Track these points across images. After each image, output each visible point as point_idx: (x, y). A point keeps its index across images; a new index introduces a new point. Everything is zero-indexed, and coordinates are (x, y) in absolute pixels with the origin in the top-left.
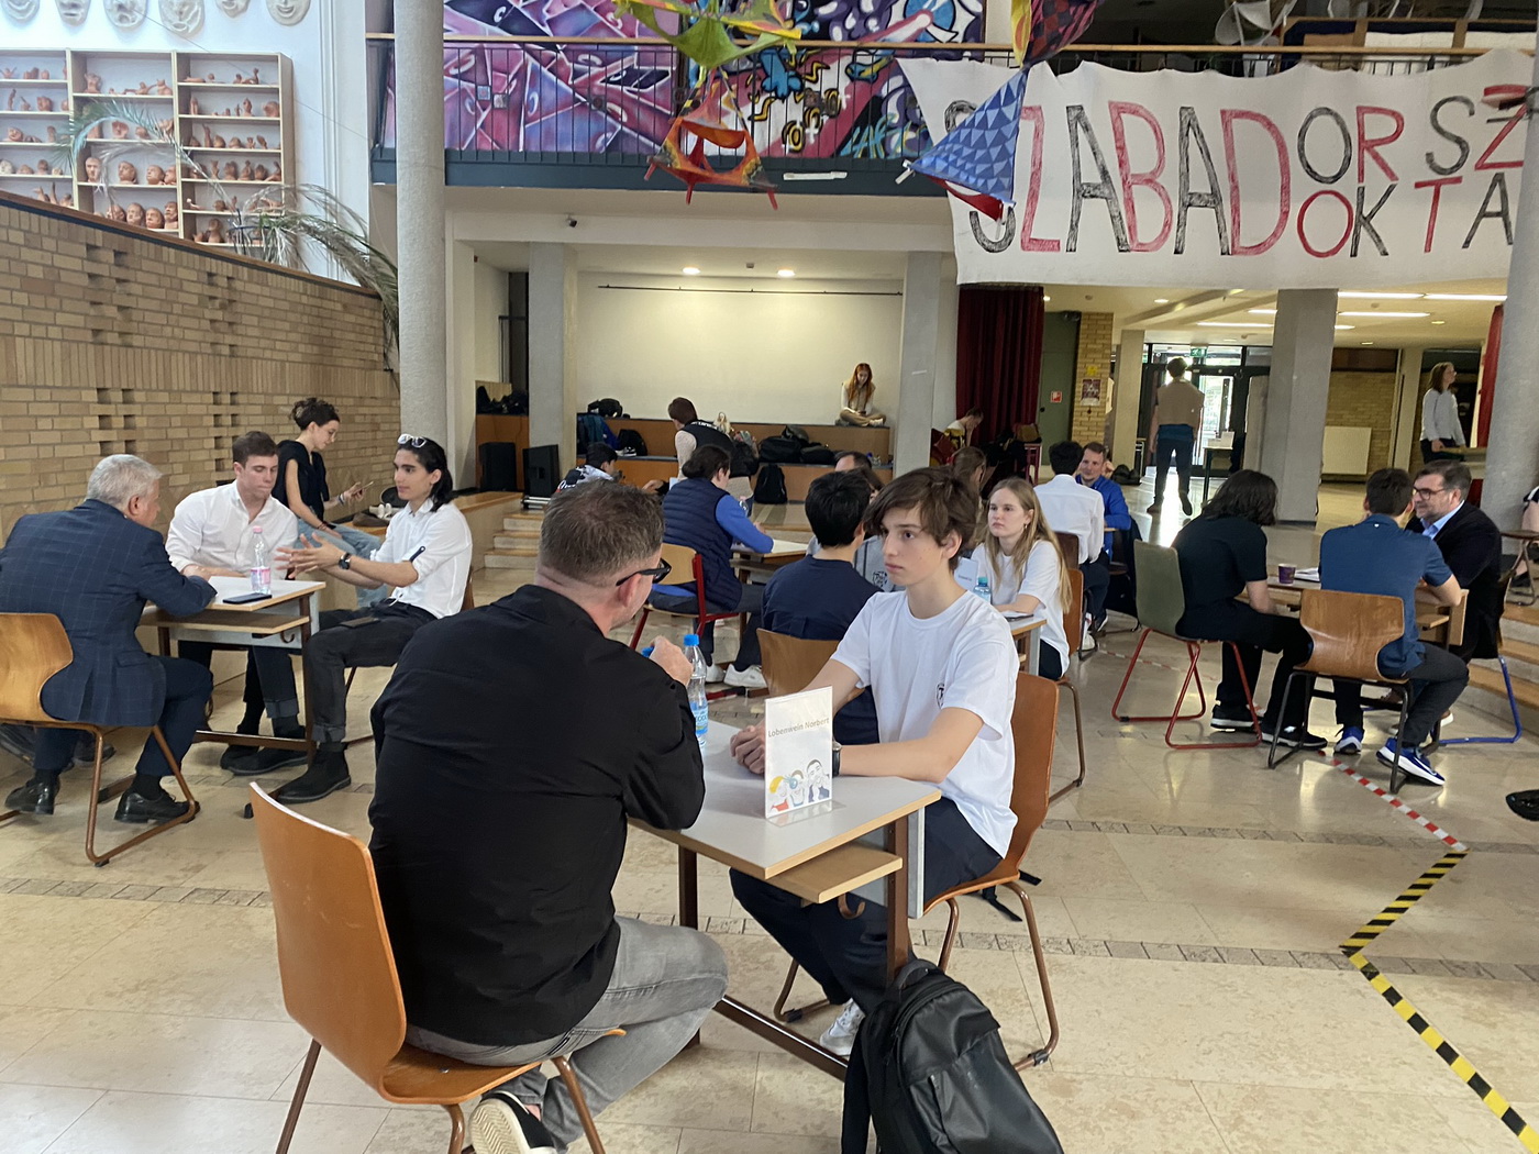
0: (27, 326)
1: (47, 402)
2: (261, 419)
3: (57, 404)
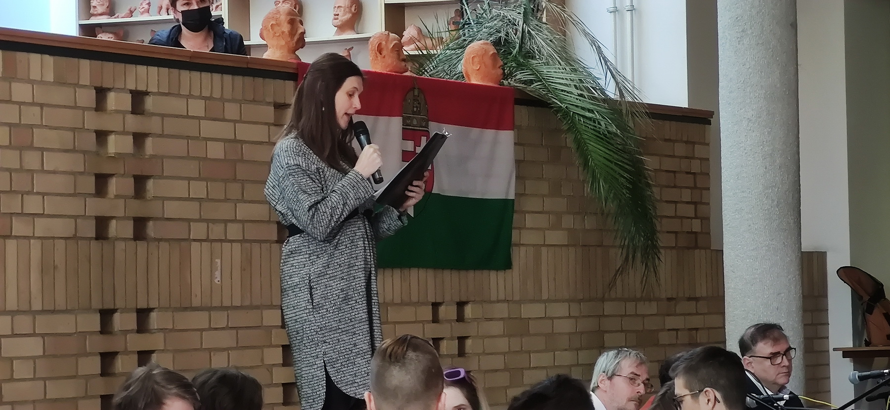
0: (204, 226)
1: (223, 329)
2: (502, 344)
3: (234, 332)
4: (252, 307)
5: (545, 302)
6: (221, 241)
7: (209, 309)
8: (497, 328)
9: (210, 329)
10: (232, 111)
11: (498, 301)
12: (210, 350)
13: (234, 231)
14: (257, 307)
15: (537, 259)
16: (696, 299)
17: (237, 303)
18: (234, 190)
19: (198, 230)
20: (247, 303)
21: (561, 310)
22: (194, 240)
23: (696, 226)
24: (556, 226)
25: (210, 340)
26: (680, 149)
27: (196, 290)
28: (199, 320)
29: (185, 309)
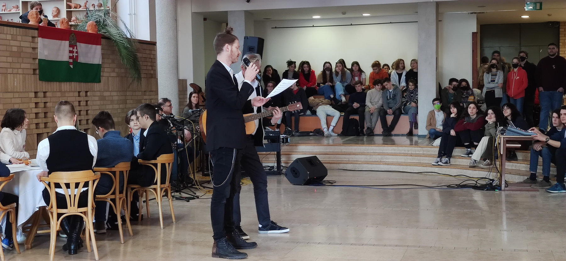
0: (11, 69)
1: (17, 98)
2: (98, 103)
3: (21, 99)
4: (25, 92)
5: (110, 91)
6: (17, 74)
7: (14, 92)
8: (97, 98)
9: (14, 98)
10: (19, 38)
11: (97, 91)
12: (14, 104)
13: (20, 71)
14: (28, 92)
15: (108, 79)
16: (152, 91)
17: (21, 91)
18: (20, 60)
19: (10, 71)
20: (25, 91)
21: (115, 94)
22: (9, 74)
23: (152, 72)
24: (114, 71)
25: (14, 101)
26: (147, 52)
27: (9, 87)
28: (10, 95)
29: (6, 92)
